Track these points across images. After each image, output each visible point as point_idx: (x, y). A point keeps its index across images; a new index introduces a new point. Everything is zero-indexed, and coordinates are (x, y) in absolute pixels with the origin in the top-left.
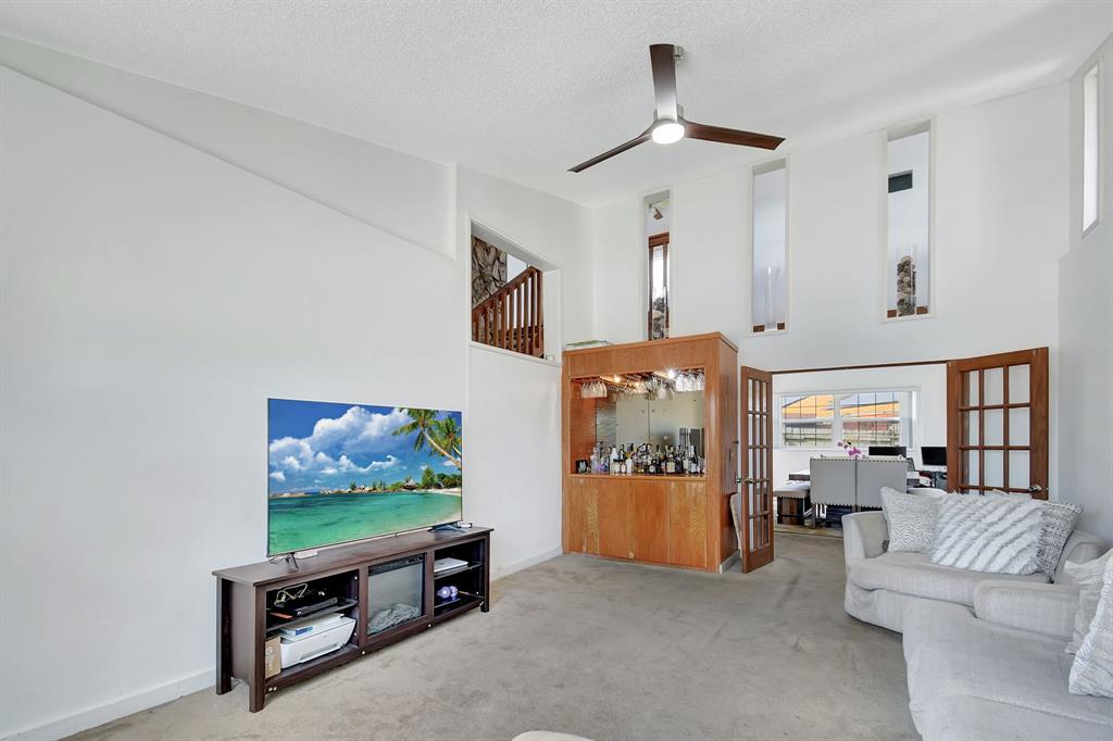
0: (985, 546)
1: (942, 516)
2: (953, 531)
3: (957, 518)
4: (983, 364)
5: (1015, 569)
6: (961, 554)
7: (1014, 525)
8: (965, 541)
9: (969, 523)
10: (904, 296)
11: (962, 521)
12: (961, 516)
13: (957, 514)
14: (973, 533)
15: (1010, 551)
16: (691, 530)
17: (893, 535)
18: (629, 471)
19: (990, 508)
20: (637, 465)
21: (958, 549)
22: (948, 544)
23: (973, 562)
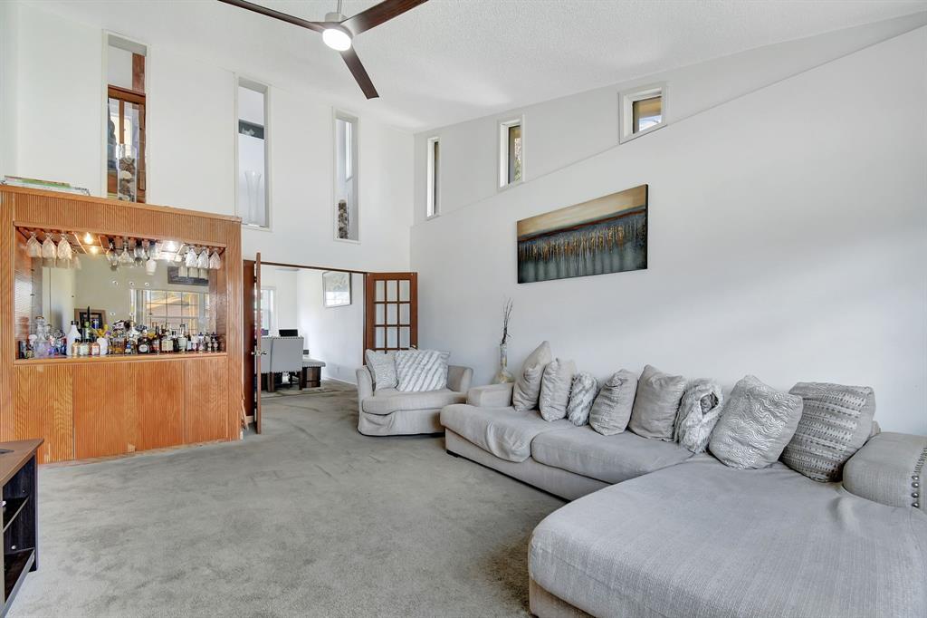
0: (426, 377)
1: (399, 364)
2: (408, 372)
3: (408, 364)
4: (386, 277)
5: (438, 388)
6: (415, 384)
7: (433, 364)
8: (415, 377)
9: (415, 366)
10: (343, 226)
11: (411, 365)
12: (410, 363)
13: (408, 362)
14: (418, 371)
15: (436, 378)
16: (212, 405)
17: (377, 380)
18: (103, 352)
19: (421, 356)
20: (112, 344)
21: (412, 383)
22: (407, 378)
23: (421, 388)
